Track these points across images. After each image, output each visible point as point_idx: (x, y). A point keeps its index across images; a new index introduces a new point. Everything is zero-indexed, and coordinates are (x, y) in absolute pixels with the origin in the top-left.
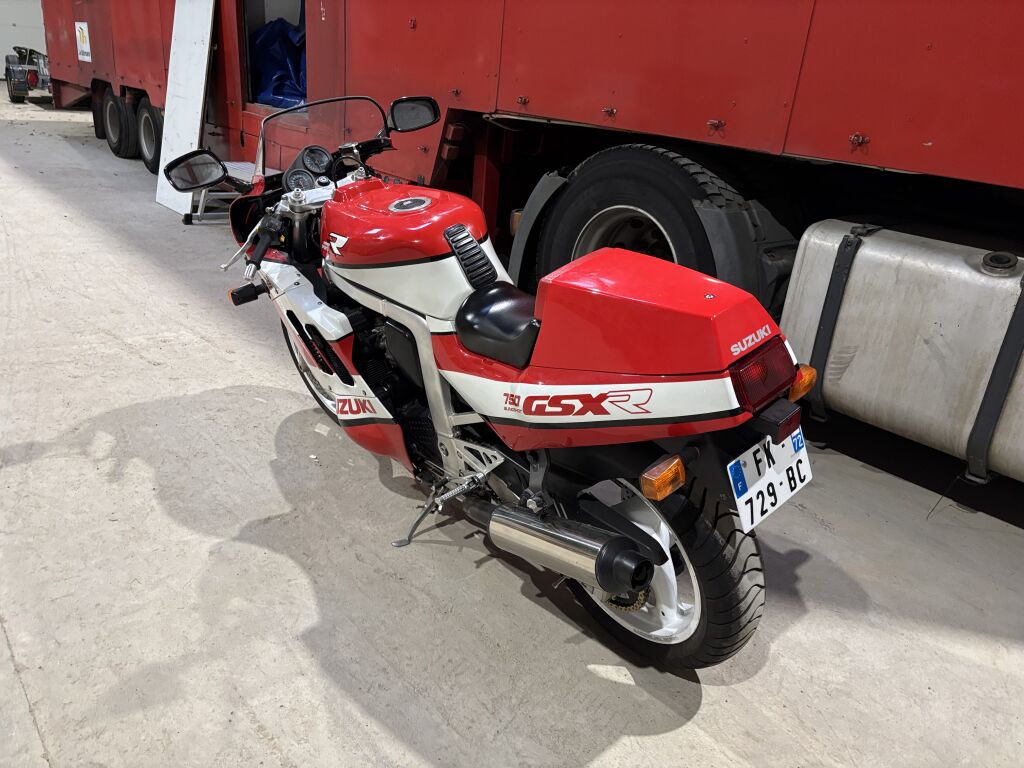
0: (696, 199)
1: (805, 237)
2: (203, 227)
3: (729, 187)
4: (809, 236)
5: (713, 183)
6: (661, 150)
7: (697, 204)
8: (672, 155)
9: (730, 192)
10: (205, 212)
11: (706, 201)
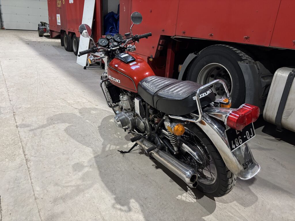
0: (239, 61)
1: (276, 73)
2: (89, 70)
3: (250, 57)
4: (278, 72)
5: (244, 56)
6: (227, 46)
7: (239, 62)
8: (231, 47)
9: (250, 59)
10: (90, 66)
11: (242, 62)
